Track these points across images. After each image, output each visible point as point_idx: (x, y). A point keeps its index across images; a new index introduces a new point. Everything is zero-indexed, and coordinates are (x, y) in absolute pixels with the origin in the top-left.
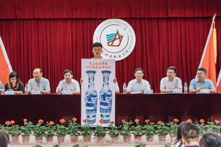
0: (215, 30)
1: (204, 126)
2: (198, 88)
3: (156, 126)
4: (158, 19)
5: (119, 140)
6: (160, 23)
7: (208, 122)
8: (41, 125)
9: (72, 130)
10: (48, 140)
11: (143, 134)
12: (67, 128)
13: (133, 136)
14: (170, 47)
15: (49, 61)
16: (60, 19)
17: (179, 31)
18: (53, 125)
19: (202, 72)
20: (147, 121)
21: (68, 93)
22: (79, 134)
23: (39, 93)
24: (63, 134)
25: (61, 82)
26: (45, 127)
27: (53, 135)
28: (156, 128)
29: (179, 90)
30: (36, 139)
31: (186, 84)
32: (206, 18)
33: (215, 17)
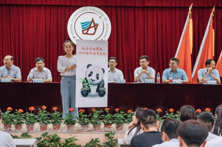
0: (191, 20)
1: (174, 115)
2: (170, 78)
3: (126, 114)
4: (134, 7)
5: (89, 129)
6: (136, 12)
7: (178, 112)
8: (10, 113)
9: (41, 118)
10: (16, 127)
11: (113, 123)
12: (36, 116)
13: (103, 125)
14: (146, 37)
15: (21, 48)
16: (33, 5)
17: (155, 20)
18: (22, 113)
20: (117, 110)
21: (39, 82)
22: (48, 122)
23: (9, 81)
24: (32, 121)
25: (32, 70)
26: (13, 114)
27: (22, 123)
28: (126, 117)
29: (152, 80)
30: (5, 126)
31: (158, 74)
32: (182, 7)
33: (191, 7)
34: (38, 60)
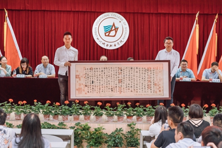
0: (198, 26)
1: (185, 109)
2: (181, 77)
3: (145, 108)
4: (149, 14)
5: (114, 120)
7: (188, 106)
8: (49, 105)
9: (75, 110)
10: (54, 118)
11: (134, 115)
12: (70, 109)
13: (125, 116)
15: (53, 47)
18: (59, 106)
20: (138, 104)
22: (80, 113)
24: (67, 113)
26: (51, 107)
27: (59, 114)
28: (145, 110)
30: (44, 116)
32: (190, 14)
33: (198, 14)
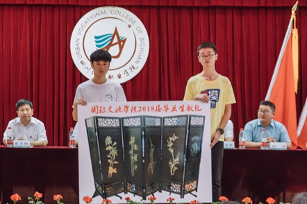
0: (295, 32)
4: (191, 8)
6: (195, 16)
16: (9, 5)
19: (268, 107)
21: (24, 146)
32: (279, 8)
33: (295, 7)
34: (22, 104)
